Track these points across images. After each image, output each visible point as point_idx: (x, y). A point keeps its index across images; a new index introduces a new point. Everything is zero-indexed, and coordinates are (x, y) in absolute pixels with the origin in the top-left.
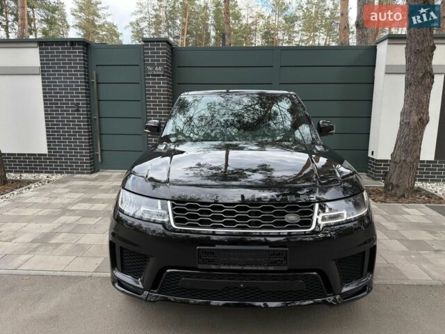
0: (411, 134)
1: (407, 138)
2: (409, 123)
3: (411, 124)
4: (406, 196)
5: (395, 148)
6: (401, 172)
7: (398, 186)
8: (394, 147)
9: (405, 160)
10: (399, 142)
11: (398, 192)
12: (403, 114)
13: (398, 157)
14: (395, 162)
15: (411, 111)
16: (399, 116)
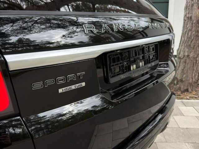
0: (193, 29)
1: (190, 34)
2: (191, 17)
3: (193, 18)
4: (190, 90)
5: (180, 44)
6: (184, 68)
7: (182, 81)
8: (179, 42)
9: (188, 56)
10: (183, 38)
11: (182, 87)
12: (186, 8)
13: (182, 53)
14: (180, 58)
15: (193, 5)
16: (184, 11)
